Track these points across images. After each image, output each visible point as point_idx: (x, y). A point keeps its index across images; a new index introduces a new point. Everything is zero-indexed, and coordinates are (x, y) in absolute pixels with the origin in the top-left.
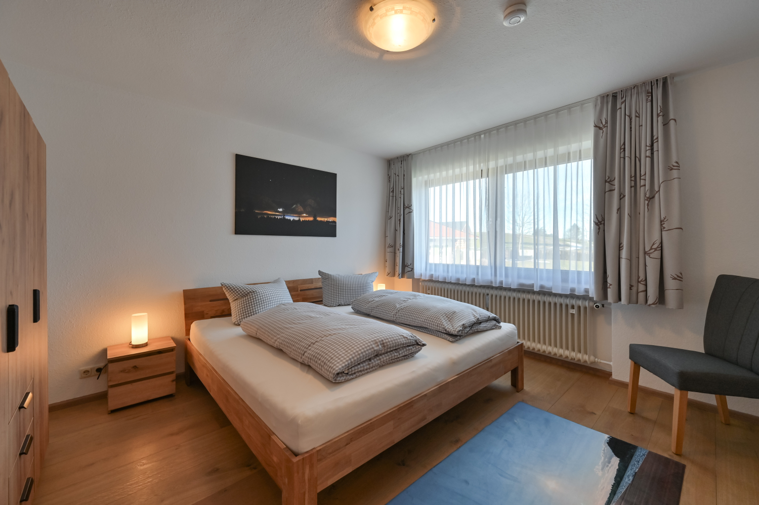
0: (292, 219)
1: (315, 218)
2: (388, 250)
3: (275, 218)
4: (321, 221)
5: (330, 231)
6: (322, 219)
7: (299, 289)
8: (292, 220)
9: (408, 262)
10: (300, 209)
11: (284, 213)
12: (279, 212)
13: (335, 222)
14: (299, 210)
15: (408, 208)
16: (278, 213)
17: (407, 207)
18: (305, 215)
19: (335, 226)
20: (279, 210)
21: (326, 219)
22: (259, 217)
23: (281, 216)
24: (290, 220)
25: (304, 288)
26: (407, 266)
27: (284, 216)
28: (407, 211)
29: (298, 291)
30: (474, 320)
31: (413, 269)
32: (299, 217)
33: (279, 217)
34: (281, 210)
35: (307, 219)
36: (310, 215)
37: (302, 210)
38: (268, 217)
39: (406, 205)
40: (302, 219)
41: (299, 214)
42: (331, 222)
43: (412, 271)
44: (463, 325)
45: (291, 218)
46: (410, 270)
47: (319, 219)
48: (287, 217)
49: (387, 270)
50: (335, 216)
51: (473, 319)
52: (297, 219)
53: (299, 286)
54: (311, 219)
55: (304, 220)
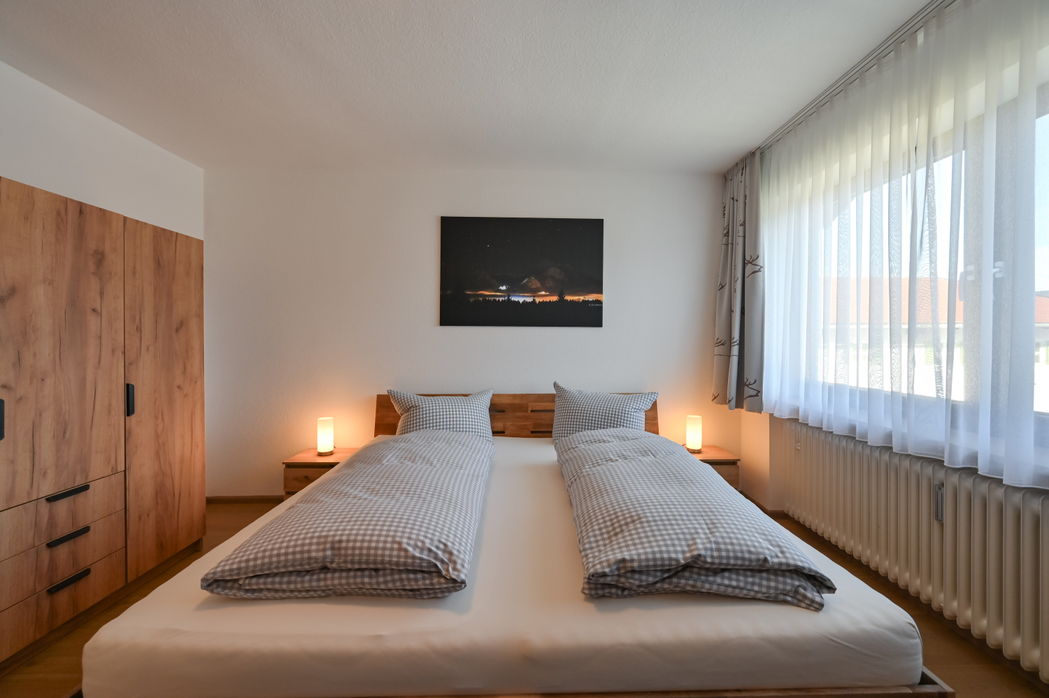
0: (521, 300)
1: (561, 296)
2: (718, 350)
3: (495, 300)
4: (572, 302)
5: (591, 316)
6: (575, 298)
7: (530, 409)
8: (521, 302)
9: (750, 376)
10: (535, 283)
11: (509, 292)
12: (501, 291)
13: (600, 302)
14: (534, 287)
15: (751, 263)
16: (500, 293)
17: (749, 262)
18: (543, 293)
19: (601, 308)
20: (501, 288)
21: (582, 298)
22: (472, 300)
23: (504, 296)
24: (518, 302)
25: (538, 408)
26: (748, 386)
27: (509, 296)
28: (749, 268)
29: (527, 411)
30: (680, 556)
31: (759, 393)
32: (534, 297)
33: (501, 299)
34: (504, 288)
35: (547, 299)
36: (552, 294)
37: (539, 285)
38: (485, 300)
39: (748, 258)
40: (538, 300)
41: (534, 292)
42: (593, 302)
43: (757, 395)
44: (623, 561)
45: (519, 299)
46: (754, 393)
47: (569, 298)
48: (514, 299)
49: (712, 390)
50: (600, 291)
51: (680, 554)
52: (530, 300)
53: (529, 404)
54: (555, 298)
55: (541, 300)
